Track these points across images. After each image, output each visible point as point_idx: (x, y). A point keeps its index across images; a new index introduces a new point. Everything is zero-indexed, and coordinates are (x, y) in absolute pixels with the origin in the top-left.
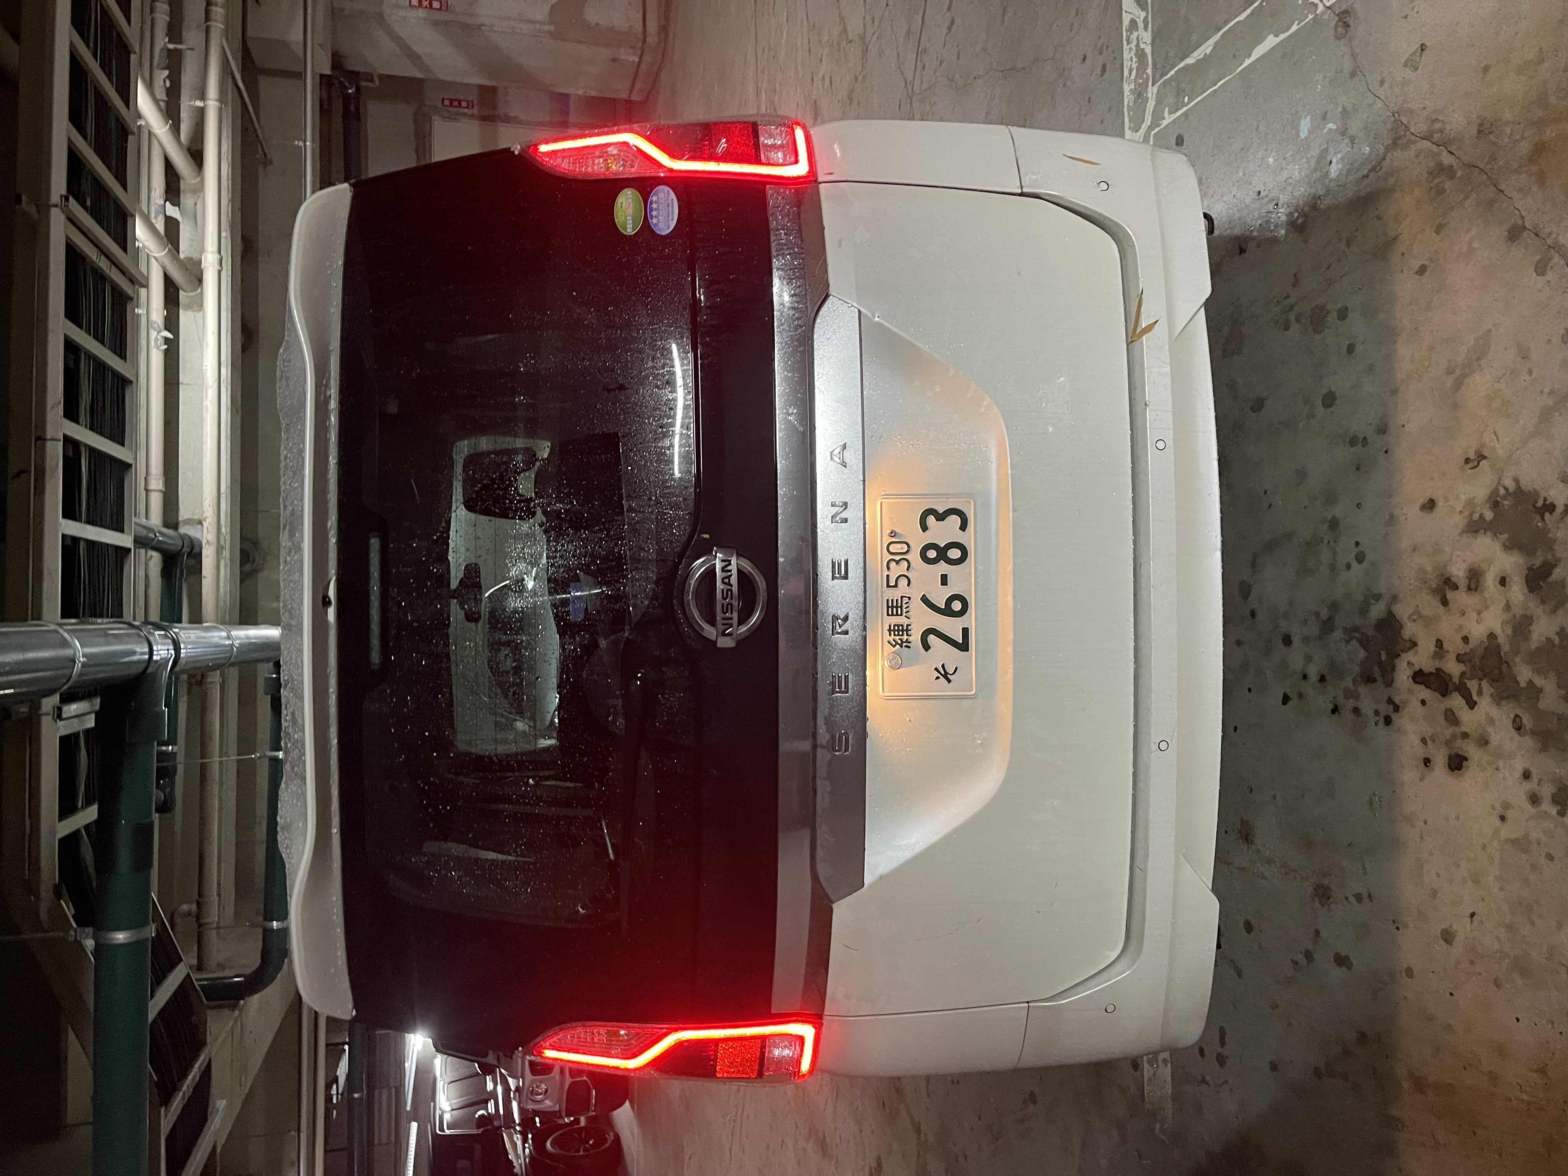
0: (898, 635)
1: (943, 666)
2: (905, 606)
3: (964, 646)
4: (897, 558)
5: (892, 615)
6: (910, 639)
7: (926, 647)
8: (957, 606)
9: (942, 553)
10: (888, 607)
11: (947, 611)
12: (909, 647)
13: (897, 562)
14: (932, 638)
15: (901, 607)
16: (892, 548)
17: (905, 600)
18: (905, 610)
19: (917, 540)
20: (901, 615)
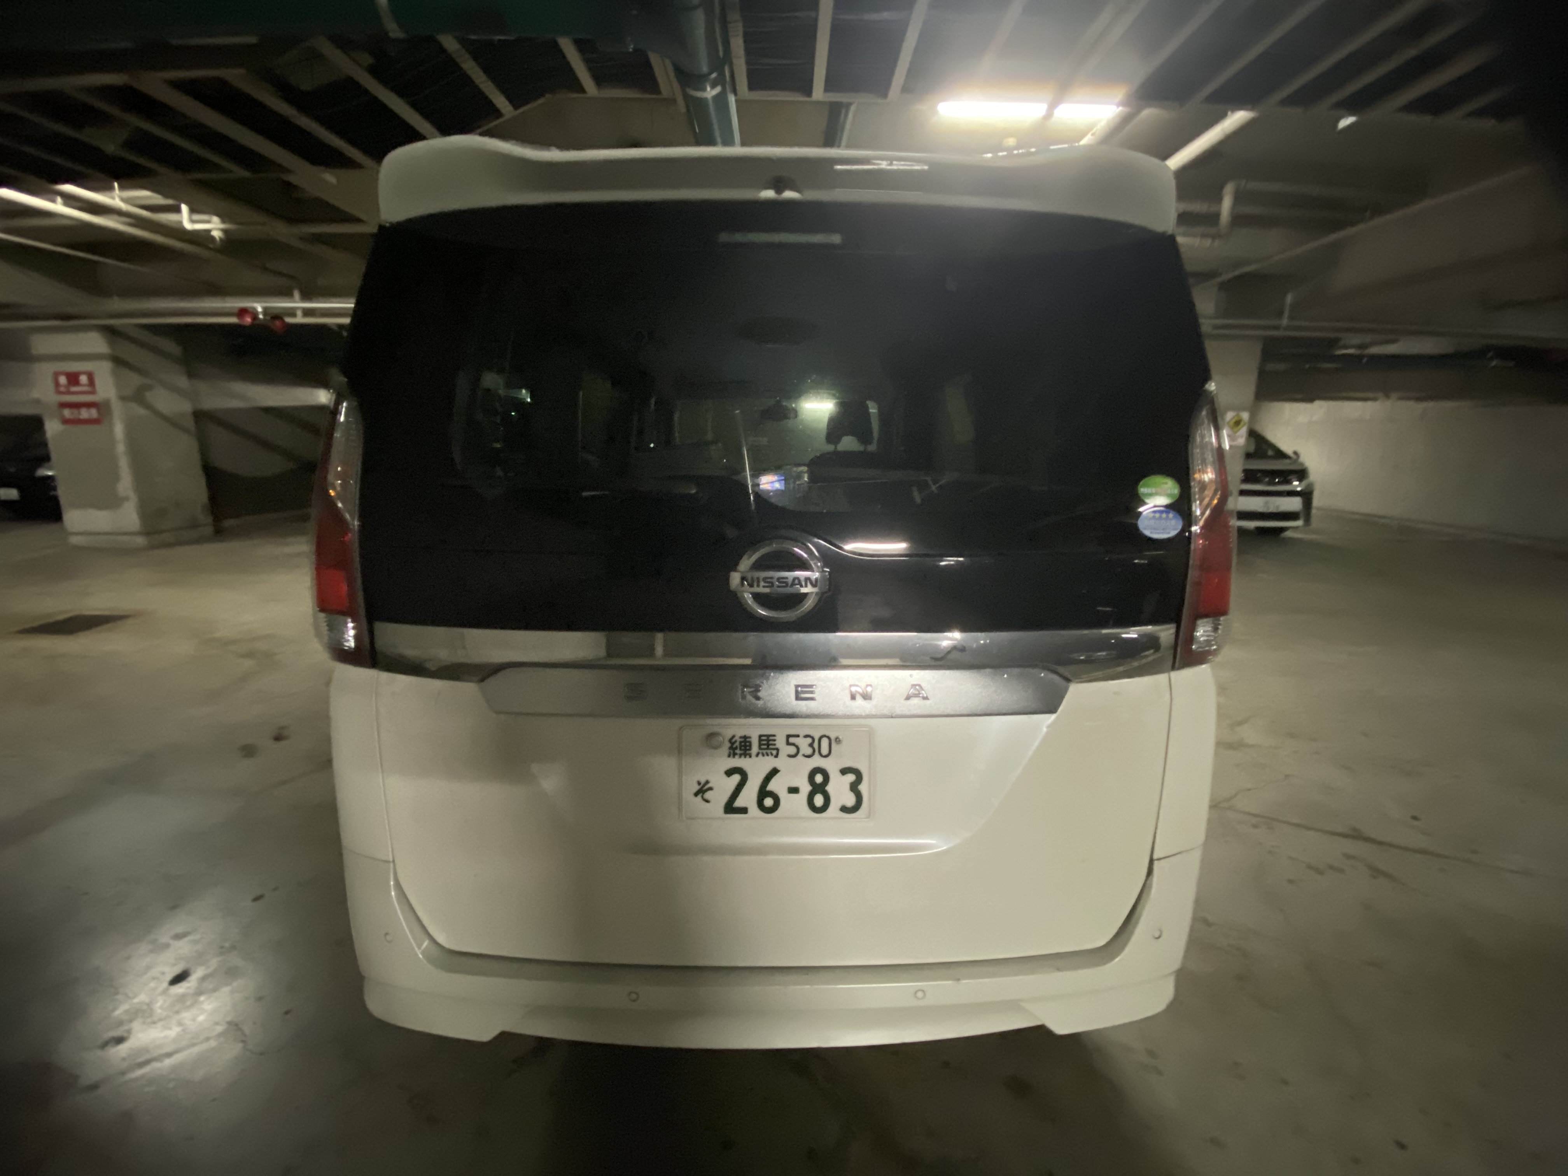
0: (741, 746)
1: (711, 789)
2: (769, 751)
3: (730, 808)
4: (816, 745)
5: (760, 740)
6: (737, 757)
7: (729, 773)
8: (769, 802)
9: (819, 788)
10: (768, 736)
11: (763, 793)
12: (729, 756)
13: (811, 745)
14: (736, 778)
15: (768, 748)
16: (825, 742)
17: (774, 752)
18: (764, 752)
19: (832, 765)
20: (760, 748)
